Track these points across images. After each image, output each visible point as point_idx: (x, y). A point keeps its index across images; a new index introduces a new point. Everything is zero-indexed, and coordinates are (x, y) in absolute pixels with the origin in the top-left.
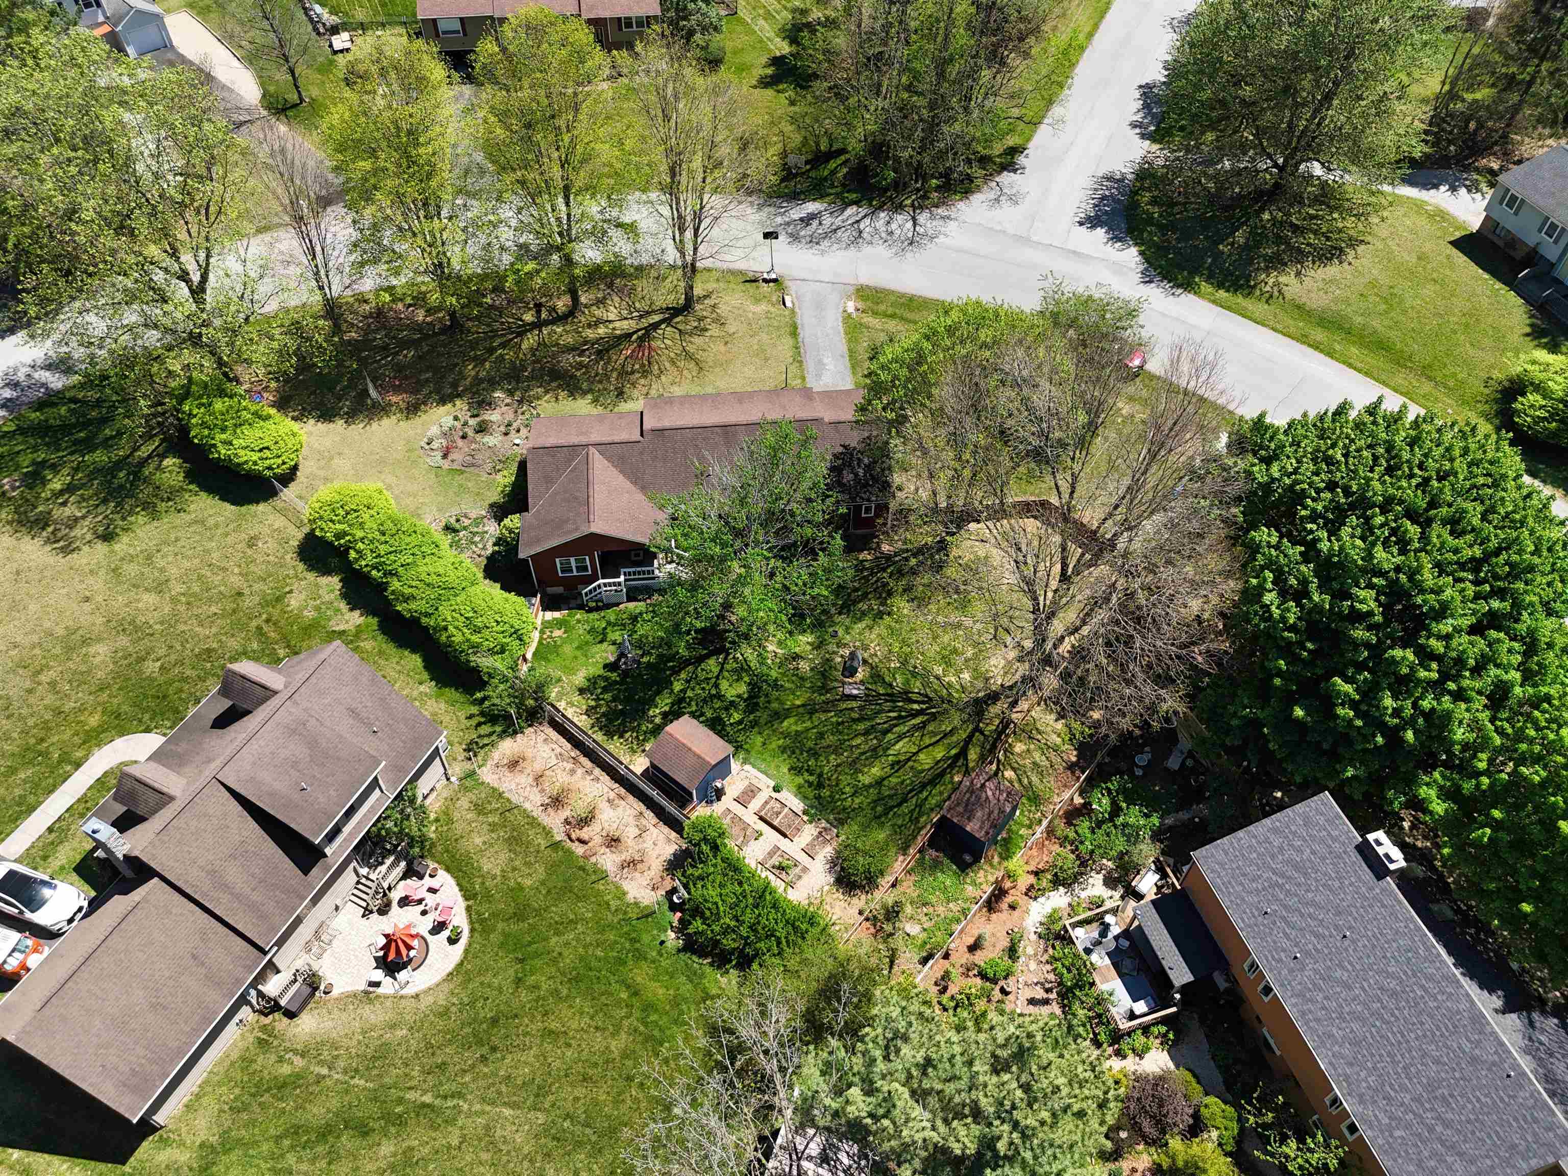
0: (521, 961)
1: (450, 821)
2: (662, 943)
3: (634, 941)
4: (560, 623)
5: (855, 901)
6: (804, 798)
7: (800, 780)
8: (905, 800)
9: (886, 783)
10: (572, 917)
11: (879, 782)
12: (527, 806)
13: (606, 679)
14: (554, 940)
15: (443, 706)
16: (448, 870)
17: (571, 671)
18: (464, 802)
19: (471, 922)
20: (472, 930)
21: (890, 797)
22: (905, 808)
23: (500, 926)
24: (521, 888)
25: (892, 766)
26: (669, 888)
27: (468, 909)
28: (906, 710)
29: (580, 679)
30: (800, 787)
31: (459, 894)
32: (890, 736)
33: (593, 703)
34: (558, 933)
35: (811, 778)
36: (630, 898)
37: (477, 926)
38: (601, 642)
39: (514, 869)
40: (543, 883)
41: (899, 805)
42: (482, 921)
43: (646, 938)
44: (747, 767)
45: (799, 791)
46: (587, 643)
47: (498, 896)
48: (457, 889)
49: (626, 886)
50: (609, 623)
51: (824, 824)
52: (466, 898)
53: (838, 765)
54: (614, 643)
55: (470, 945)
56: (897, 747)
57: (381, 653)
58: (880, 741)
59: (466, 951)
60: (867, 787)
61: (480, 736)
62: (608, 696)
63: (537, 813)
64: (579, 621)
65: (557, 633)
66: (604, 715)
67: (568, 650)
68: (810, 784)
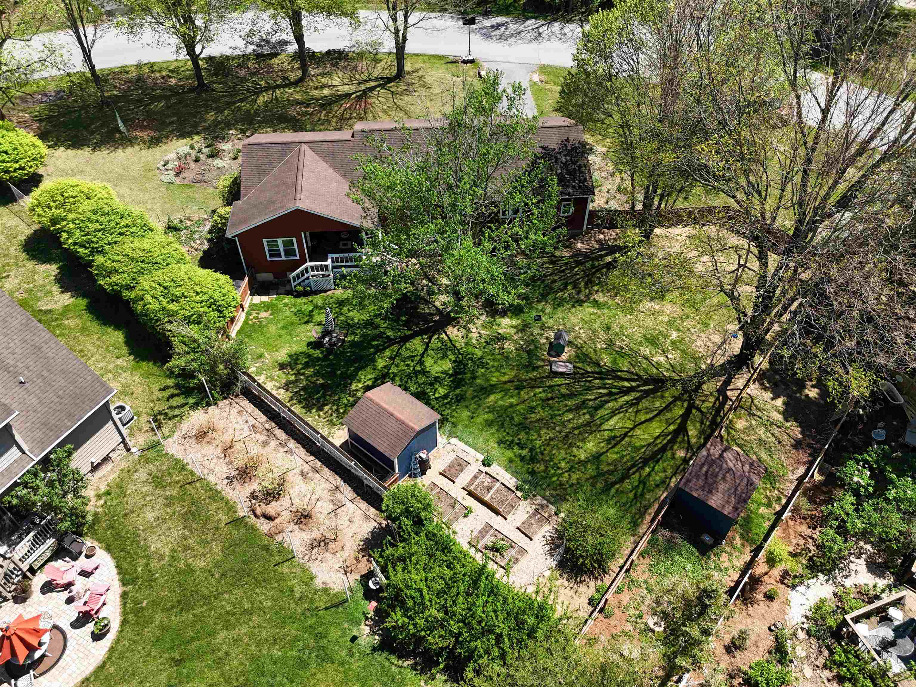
0: (178, 662)
1: (123, 493)
2: (354, 639)
3: (319, 636)
4: (267, 307)
5: (582, 588)
6: (515, 474)
7: (509, 454)
8: (626, 476)
9: (603, 458)
10: (247, 605)
11: (597, 458)
12: (212, 479)
13: (309, 356)
14: (221, 636)
15: (137, 378)
16: (108, 549)
17: (275, 348)
18: (142, 474)
19: (124, 613)
20: (124, 623)
21: (610, 472)
22: (627, 485)
23: (158, 617)
24: (190, 570)
25: (609, 441)
26: (364, 571)
27: (124, 596)
28: (616, 387)
29: (282, 355)
30: (511, 461)
31: (117, 577)
32: (602, 412)
33: (293, 378)
34: (227, 626)
35: (524, 452)
36: (318, 583)
37: (131, 617)
38: (307, 322)
39: (186, 548)
40: (218, 565)
41: (622, 480)
42: (138, 611)
43: (334, 634)
44: (454, 441)
45: (510, 465)
46: (292, 324)
47: (161, 581)
48: (115, 571)
49: (315, 568)
50: (316, 307)
51: (539, 500)
52: (124, 583)
53: (551, 439)
54: (320, 324)
55: (118, 641)
56: (612, 422)
57: (84, 330)
58: (592, 416)
59: (112, 649)
60: (583, 463)
61: (171, 408)
62: (310, 371)
63: (222, 486)
64: (286, 305)
65: (263, 315)
66: (304, 389)
67: (273, 329)
68: (522, 458)
